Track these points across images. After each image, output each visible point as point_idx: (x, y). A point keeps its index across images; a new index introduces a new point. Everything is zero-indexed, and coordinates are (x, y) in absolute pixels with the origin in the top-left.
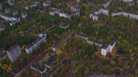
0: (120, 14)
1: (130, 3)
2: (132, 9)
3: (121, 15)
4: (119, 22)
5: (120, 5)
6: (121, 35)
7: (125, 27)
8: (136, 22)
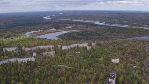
0: (6, 61)
1: (15, 50)
2: (18, 55)
3: (8, 62)
4: (8, 68)
5: (5, 54)
6: (14, 79)
7: (16, 71)
8: (26, 64)
